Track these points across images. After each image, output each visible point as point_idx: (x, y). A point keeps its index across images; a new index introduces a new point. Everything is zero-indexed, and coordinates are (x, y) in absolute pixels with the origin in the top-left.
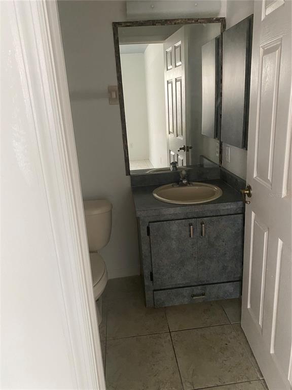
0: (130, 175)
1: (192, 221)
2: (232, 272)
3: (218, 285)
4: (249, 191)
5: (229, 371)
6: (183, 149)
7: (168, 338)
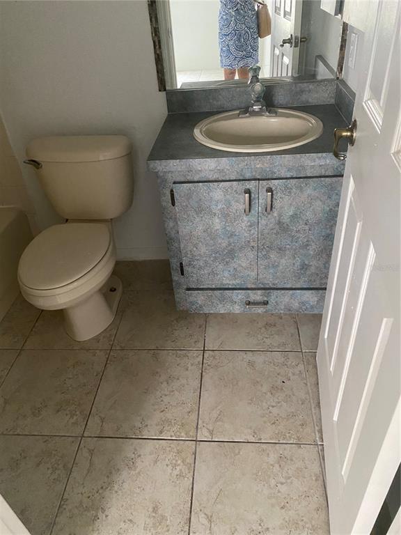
0: (165, 90)
1: (251, 185)
2: (317, 275)
3: (291, 292)
4: (352, 132)
5: (274, 423)
6: (289, 41)
7: (198, 359)
